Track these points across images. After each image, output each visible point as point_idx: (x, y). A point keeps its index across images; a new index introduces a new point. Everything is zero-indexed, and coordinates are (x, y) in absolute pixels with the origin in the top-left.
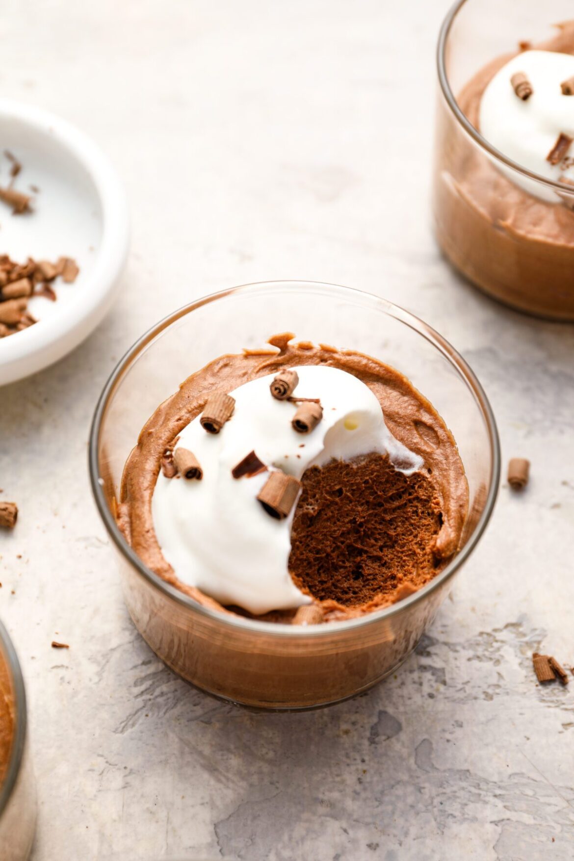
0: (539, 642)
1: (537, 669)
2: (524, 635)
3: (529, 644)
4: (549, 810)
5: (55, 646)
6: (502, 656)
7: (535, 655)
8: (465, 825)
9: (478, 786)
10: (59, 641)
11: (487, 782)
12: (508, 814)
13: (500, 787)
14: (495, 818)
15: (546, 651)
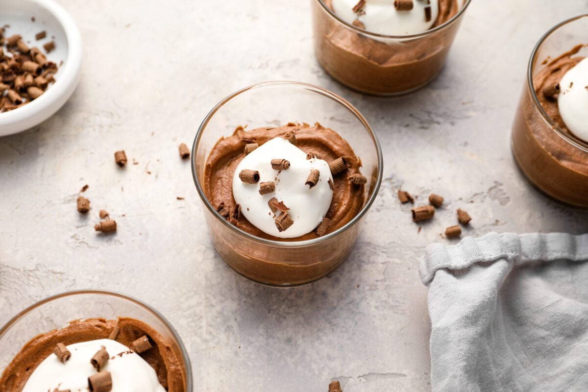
0: (401, 186)
1: (400, 197)
2: (393, 183)
3: (396, 187)
4: (407, 257)
5: (179, 199)
6: (384, 193)
7: (399, 192)
8: (370, 265)
9: (375, 248)
10: (180, 196)
11: (379, 246)
12: (388, 259)
13: (385, 248)
14: (383, 261)
15: (404, 189)
